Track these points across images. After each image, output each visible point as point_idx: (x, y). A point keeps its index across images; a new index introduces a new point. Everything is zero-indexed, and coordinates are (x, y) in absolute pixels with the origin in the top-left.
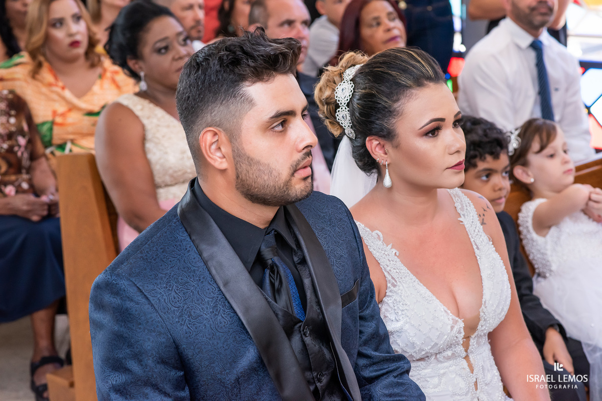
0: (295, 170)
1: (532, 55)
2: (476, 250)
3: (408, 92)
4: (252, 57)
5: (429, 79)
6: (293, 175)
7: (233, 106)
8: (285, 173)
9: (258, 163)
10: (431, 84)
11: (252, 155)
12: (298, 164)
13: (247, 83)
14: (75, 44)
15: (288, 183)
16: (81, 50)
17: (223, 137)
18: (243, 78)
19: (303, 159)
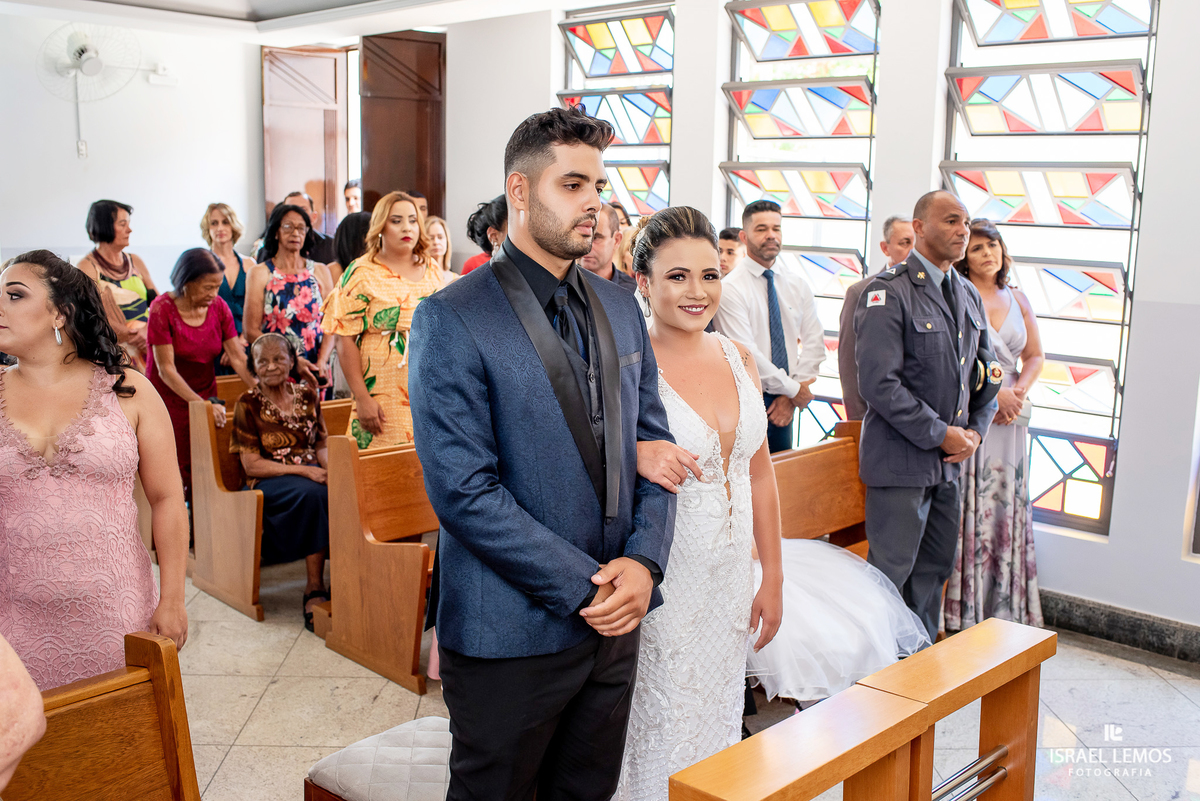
0: (575, 225)
1: (765, 281)
2: (737, 382)
3: (667, 241)
4: (565, 123)
5: (689, 233)
6: (573, 228)
7: (539, 158)
8: (567, 224)
9: (547, 209)
10: (689, 238)
11: (543, 202)
12: (579, 221)
13: (556, 143)
14: (406, 239)
15: (567, 233)
16: (411, 245)
17: (525, 183)
18: (553, 138)
19: (587, 218)
